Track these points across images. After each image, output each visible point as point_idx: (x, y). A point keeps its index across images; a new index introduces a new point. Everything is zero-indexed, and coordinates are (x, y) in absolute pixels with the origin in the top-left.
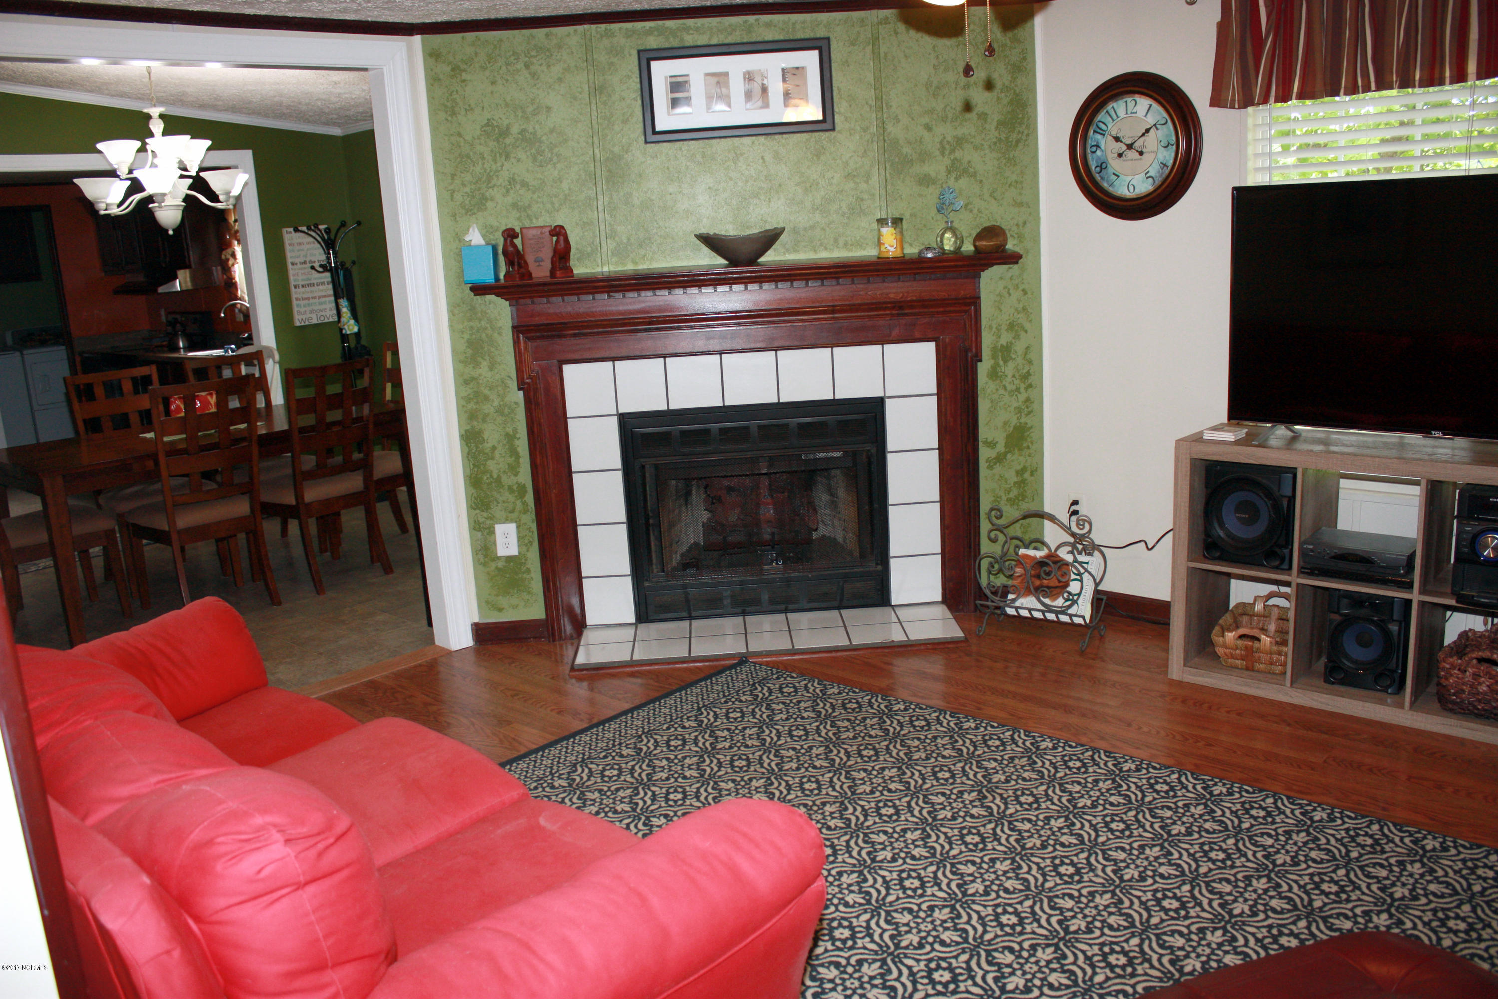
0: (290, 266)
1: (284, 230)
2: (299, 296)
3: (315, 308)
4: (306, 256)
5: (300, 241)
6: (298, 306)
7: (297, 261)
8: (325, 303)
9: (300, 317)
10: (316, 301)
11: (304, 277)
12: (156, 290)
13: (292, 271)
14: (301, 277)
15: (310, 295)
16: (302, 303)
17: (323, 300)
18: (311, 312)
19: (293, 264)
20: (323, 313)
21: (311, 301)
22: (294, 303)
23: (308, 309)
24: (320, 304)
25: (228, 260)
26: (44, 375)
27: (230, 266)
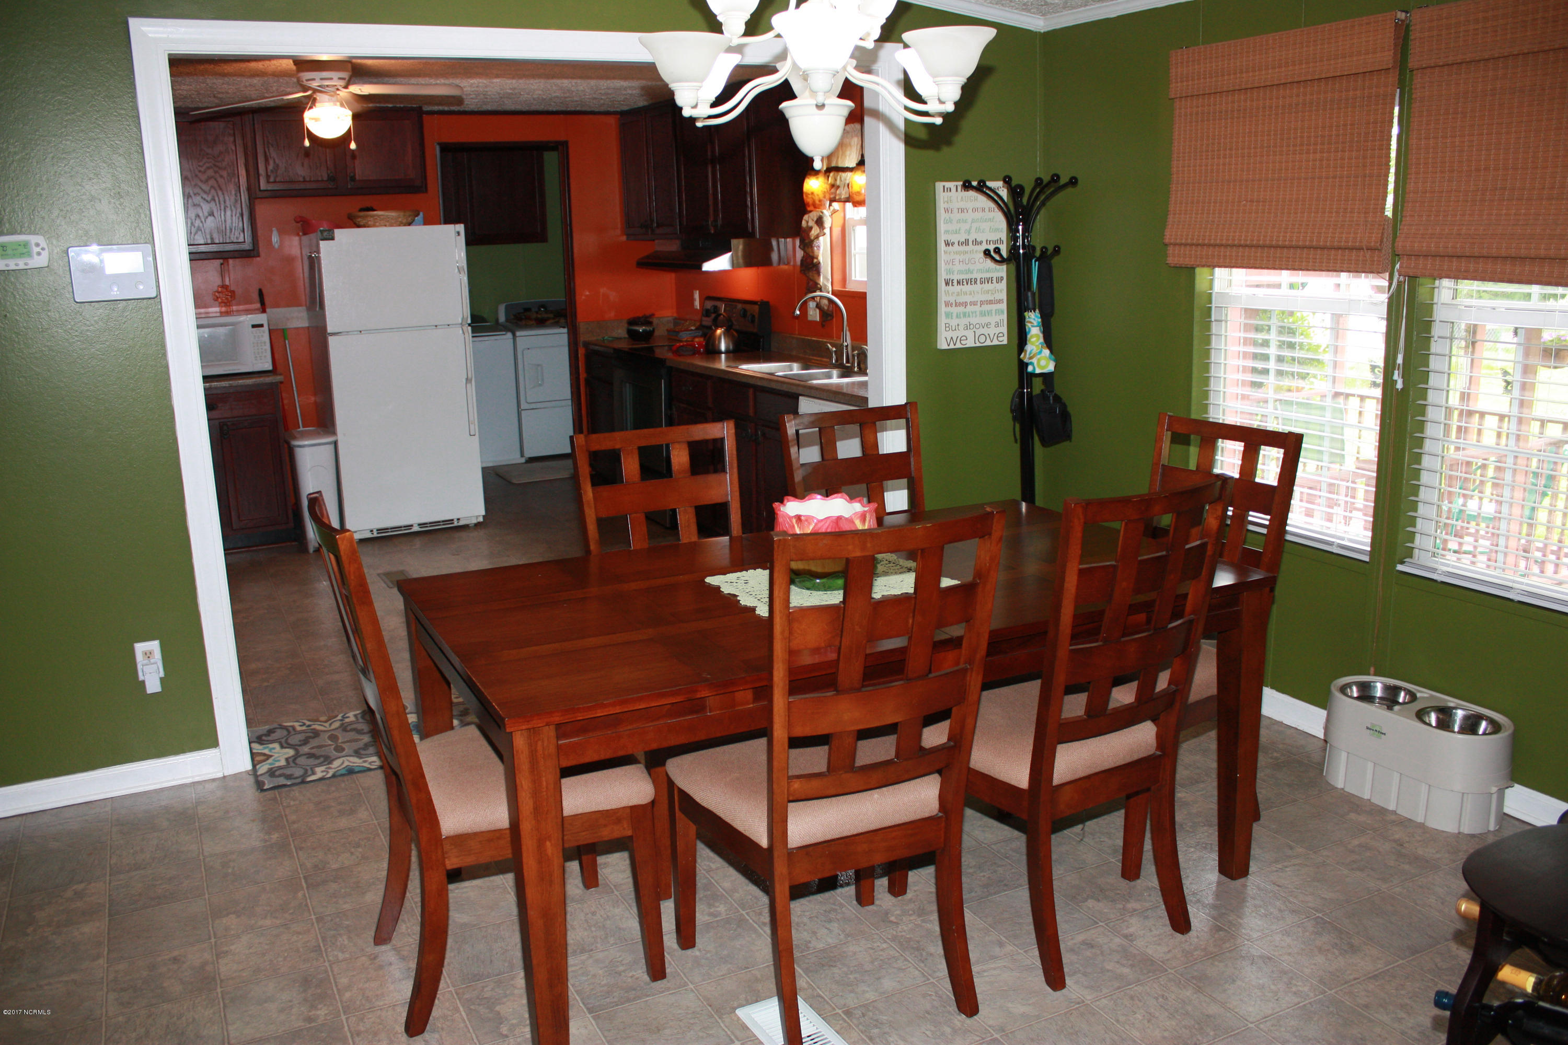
0: (941, 246)
1: (939, 185)
2: (952, 299)
3: (974, 321)
4: (969, 232)
5: (962, 205)
6: (948, 315)
7: (954, 238)
8: (989, 313)
9: (949, 335)
10: (977, 308)
11: (963, 267)
12: (700, 268)
13: (944, 255)
14: (958, 267)
15: (968, 299)
16: (955, 310)
17: (986, 307)
18: (967, 328)
19: (947, 244)
20: (985, 331)
21: (970, 308)
22: (942, 309)
23: (964, 321)
24: (983, 314)
25: (811, 228)
26: (538, 365)
27: (812, 238)
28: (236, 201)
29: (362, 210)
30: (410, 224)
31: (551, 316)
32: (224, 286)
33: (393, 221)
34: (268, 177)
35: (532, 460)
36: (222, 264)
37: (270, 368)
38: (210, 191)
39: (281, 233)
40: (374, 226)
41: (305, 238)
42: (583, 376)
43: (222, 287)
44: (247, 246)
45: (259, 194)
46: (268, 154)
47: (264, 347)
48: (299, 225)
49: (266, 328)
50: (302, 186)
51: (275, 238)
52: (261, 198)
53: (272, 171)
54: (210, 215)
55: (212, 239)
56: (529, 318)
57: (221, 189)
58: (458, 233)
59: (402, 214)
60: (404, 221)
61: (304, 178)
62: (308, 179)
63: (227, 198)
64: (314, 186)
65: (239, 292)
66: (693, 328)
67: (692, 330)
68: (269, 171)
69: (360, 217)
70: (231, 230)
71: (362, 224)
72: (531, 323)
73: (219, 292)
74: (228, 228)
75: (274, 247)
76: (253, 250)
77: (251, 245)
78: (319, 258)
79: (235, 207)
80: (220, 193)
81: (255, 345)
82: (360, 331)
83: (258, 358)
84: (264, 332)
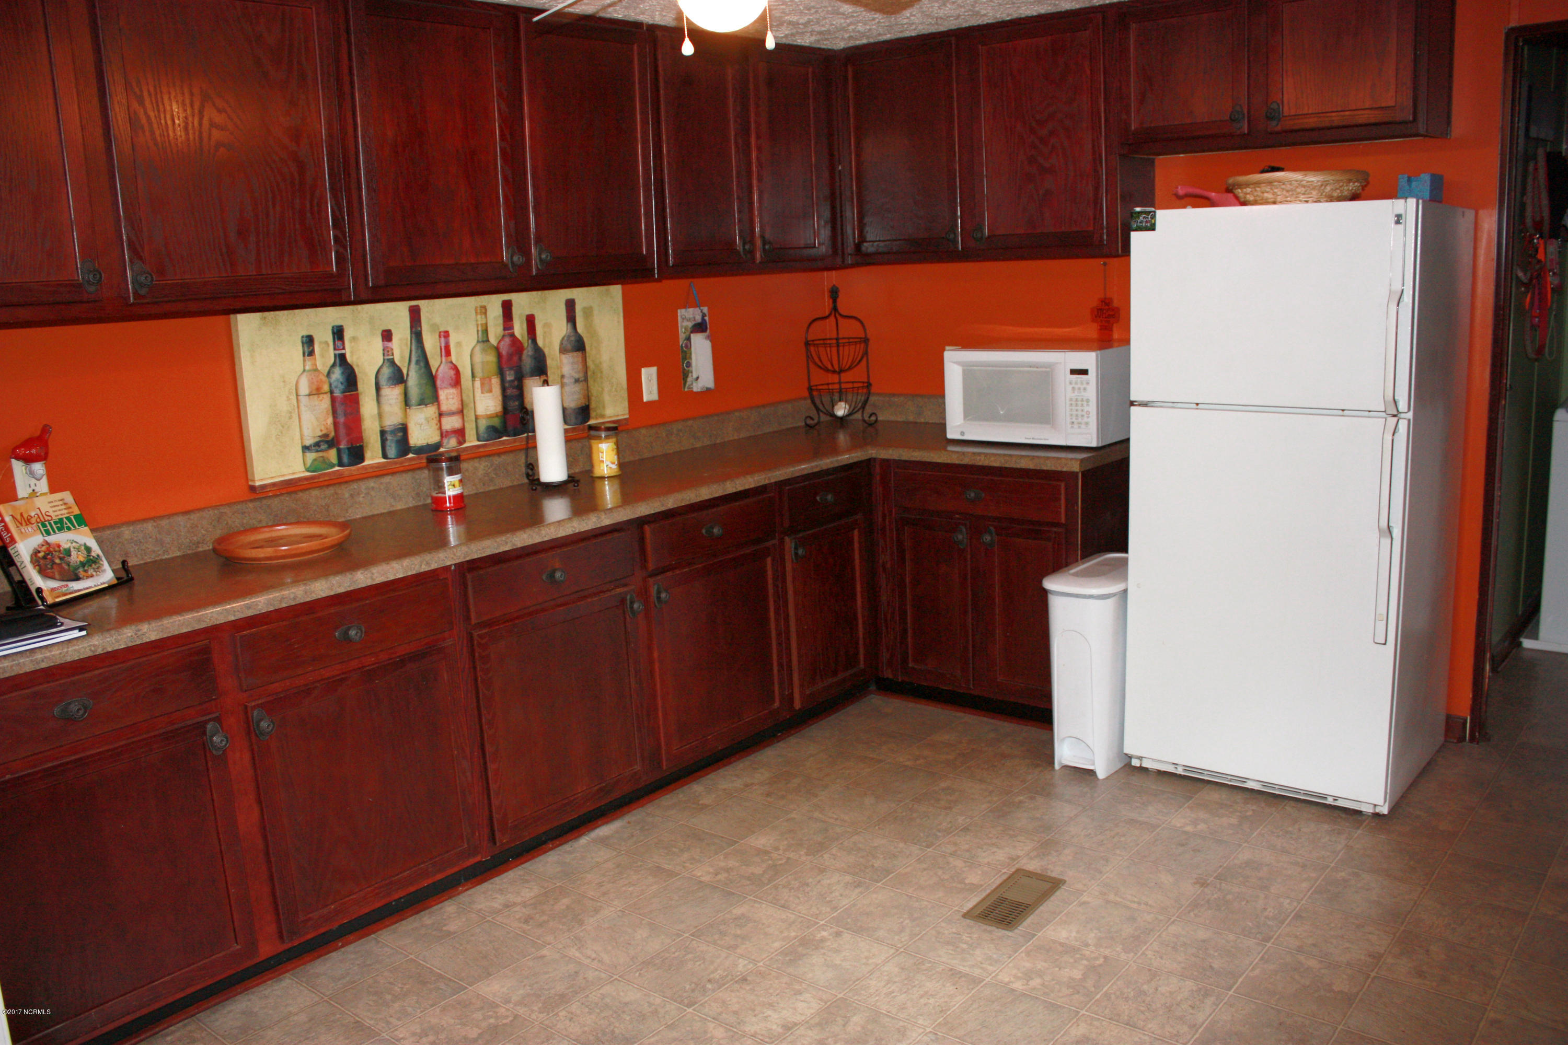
36: (1104, 265)
37: (1095, 445)
58: (1398, 219)
59: (1333, 176)
69: (1247, 185)
71: (1250, 198)
81: (1074, 403)
82: (1197, 404)
83: (1076, 426)
84: (1088, 383)
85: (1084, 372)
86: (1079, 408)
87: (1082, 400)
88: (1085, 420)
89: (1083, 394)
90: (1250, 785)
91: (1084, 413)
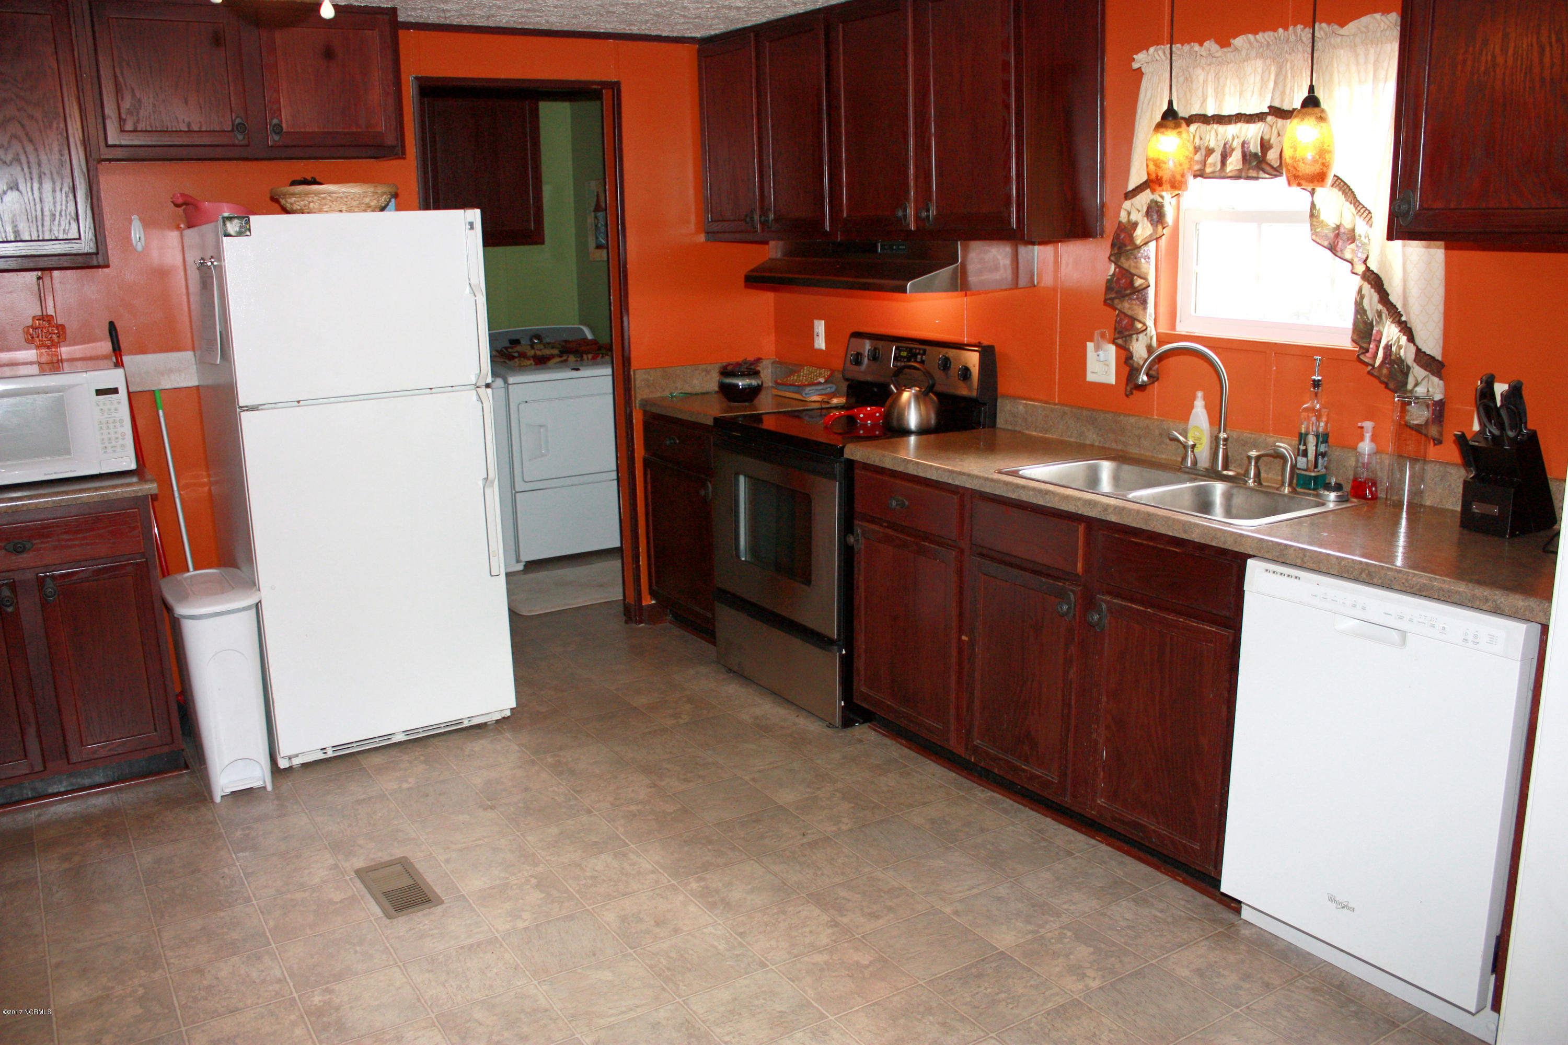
25: (1135, 225)
26: (541, 426)
27: (1138, 242)
28: (62, 164)
29: (294, 183)
30: (383, 209)
31: (556, 352)
32: (45, 318)
33: (355, 203)
34: (121, 121)
35: (532, 566)
36: (39, 278)
37: (133, 466)
38: (9, 142)
39: (147, 224)
40: (320, 211)
41: (190, 233)
42: (640, 453)
43: (42, 318)
44: (86, 245)
45: (106, 153)
46: (121, 79)
47: (123, 430)
48: (181, 210)
49: (123, 394)
50: (185, 141)
51: (137, 232)
52: (110, 160)
53: (130, 112)
54: (11, 188)
55: (16, 232)
56: (523, 355)
57: (31, 141)
58: (471, 225)
59: (370, 189)
60: (373, 203)
61: (189, 125)
62: (196, 128)
63: (43, 158)
64: (205, 140)
65: (72, 326)
66: (822, 380)
67: (820, 383)
68: (123, 112)
69: (293, 194)
70: (53, 215)
71: (296, 207)
72: (529, 362)
73: (35, 328)
74: (47, 213)
75: (135, 249)
76: (97, 254)
77: (92, 245)
78: (220, 270)
79: (58, 173)
80: (29, 148)
81: (104, 426)
82: (299, 402)
83: (110, 450)
84: (119, 403)
85: (115, 391)
86: (112, 431)
87: (114, 422)
88: (121, 442)
89: (114, 414)
90: (396, 739)
91: (118, 435)
